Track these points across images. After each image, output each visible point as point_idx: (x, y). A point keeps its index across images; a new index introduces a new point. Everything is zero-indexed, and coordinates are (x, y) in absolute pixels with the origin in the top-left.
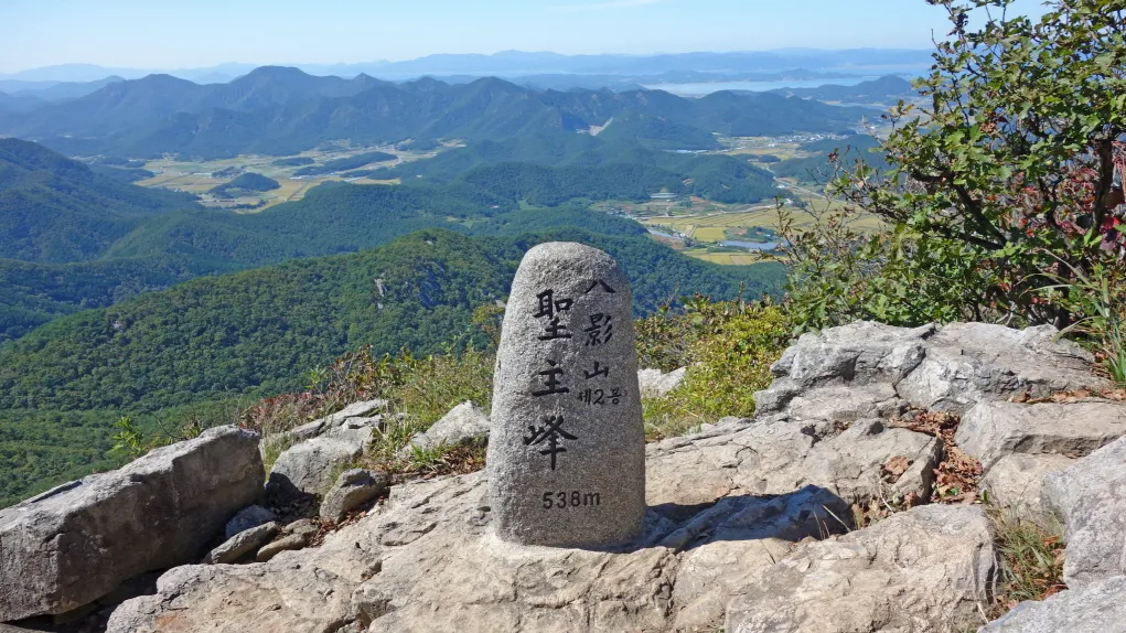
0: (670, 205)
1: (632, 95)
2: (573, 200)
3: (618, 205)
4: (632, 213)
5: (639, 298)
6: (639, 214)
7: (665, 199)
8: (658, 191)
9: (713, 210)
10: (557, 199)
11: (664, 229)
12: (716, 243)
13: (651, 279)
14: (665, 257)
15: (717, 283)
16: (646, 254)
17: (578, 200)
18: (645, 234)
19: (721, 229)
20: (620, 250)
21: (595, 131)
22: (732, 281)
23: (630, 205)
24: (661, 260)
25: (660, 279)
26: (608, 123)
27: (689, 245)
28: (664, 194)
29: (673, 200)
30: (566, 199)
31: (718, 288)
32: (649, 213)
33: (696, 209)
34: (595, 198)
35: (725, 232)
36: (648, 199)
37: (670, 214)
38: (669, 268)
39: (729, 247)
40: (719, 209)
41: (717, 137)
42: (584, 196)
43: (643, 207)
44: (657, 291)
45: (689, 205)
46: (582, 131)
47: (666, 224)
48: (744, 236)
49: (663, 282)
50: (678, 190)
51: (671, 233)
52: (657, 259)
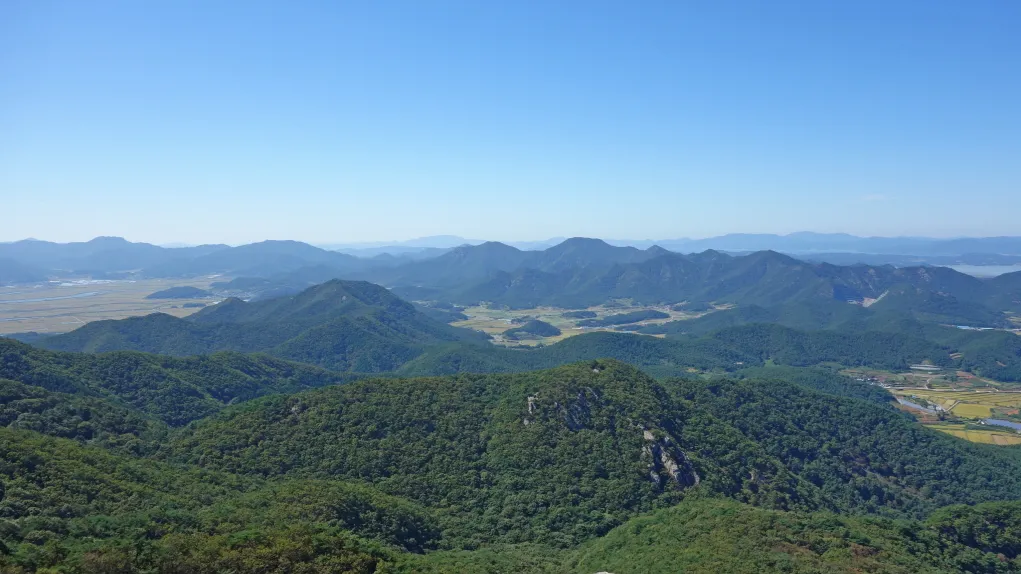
0: (930, 378)
1: (912, 271)
2: (822, 363)
3: (871, 372)
4: (886, 382)
5: (846, 459)
6: (893, 383)
7: (927, 371)
8: (920, 363)
9: (983, 386)
10: (805, 361)
11: (917, 400)
12: (976, 420)
13: (864, 442)
14: (885, 422)
15: (949, 456)
16: (864, 415)
17: (828, 364)
18: (892, 403)
19: (989, 408)
20: (832, 408)
21: (868, 303)
22: (969, 456)
23: (886, 374)
24: (881, 424)
25: (876, 443)
26: (882, 296)
27: (943, 419)
28: (926, 366)
29: (936, 373)
30: (815, 362)
31: (949, 462)
32: (906, 383)
33: (963, 384)
34: (847, 364)
35: (992, 410)
36: (908, 369)
37: (930, 386)
38: (889, 434)
39: (992, 426)
40: (990, 386)
41: (1008, 316)
42: (835, 360)
43: (900, 377)
44: (870, 455)
45: (954, 379)
46: (855, 302)
47: (921, 396)
48: (1015, 416)
49: (878, 447)
50: (943, 363)
51: (925, 404)
52: (876, 422)
